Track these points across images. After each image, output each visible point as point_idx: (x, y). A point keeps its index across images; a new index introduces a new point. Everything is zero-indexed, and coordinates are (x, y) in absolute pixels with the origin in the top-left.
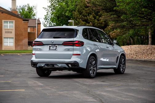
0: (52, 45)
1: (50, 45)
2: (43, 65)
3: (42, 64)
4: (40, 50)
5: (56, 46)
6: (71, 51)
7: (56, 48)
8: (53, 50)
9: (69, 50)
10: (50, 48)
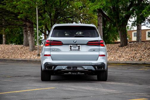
0: (73, 45)
1: (71, 45)
2: (64, 68)
3: (63, 66)
4: (58, 50)
5: (79, 46)
6: (97, 51)
7: (79, 49)
8: (76, 50)
9: (94, 50)
10: (71, 48)
